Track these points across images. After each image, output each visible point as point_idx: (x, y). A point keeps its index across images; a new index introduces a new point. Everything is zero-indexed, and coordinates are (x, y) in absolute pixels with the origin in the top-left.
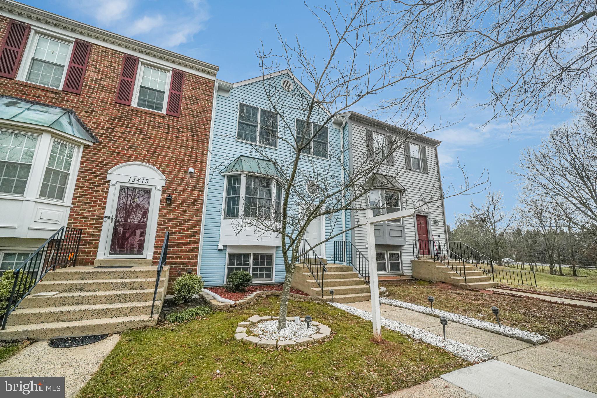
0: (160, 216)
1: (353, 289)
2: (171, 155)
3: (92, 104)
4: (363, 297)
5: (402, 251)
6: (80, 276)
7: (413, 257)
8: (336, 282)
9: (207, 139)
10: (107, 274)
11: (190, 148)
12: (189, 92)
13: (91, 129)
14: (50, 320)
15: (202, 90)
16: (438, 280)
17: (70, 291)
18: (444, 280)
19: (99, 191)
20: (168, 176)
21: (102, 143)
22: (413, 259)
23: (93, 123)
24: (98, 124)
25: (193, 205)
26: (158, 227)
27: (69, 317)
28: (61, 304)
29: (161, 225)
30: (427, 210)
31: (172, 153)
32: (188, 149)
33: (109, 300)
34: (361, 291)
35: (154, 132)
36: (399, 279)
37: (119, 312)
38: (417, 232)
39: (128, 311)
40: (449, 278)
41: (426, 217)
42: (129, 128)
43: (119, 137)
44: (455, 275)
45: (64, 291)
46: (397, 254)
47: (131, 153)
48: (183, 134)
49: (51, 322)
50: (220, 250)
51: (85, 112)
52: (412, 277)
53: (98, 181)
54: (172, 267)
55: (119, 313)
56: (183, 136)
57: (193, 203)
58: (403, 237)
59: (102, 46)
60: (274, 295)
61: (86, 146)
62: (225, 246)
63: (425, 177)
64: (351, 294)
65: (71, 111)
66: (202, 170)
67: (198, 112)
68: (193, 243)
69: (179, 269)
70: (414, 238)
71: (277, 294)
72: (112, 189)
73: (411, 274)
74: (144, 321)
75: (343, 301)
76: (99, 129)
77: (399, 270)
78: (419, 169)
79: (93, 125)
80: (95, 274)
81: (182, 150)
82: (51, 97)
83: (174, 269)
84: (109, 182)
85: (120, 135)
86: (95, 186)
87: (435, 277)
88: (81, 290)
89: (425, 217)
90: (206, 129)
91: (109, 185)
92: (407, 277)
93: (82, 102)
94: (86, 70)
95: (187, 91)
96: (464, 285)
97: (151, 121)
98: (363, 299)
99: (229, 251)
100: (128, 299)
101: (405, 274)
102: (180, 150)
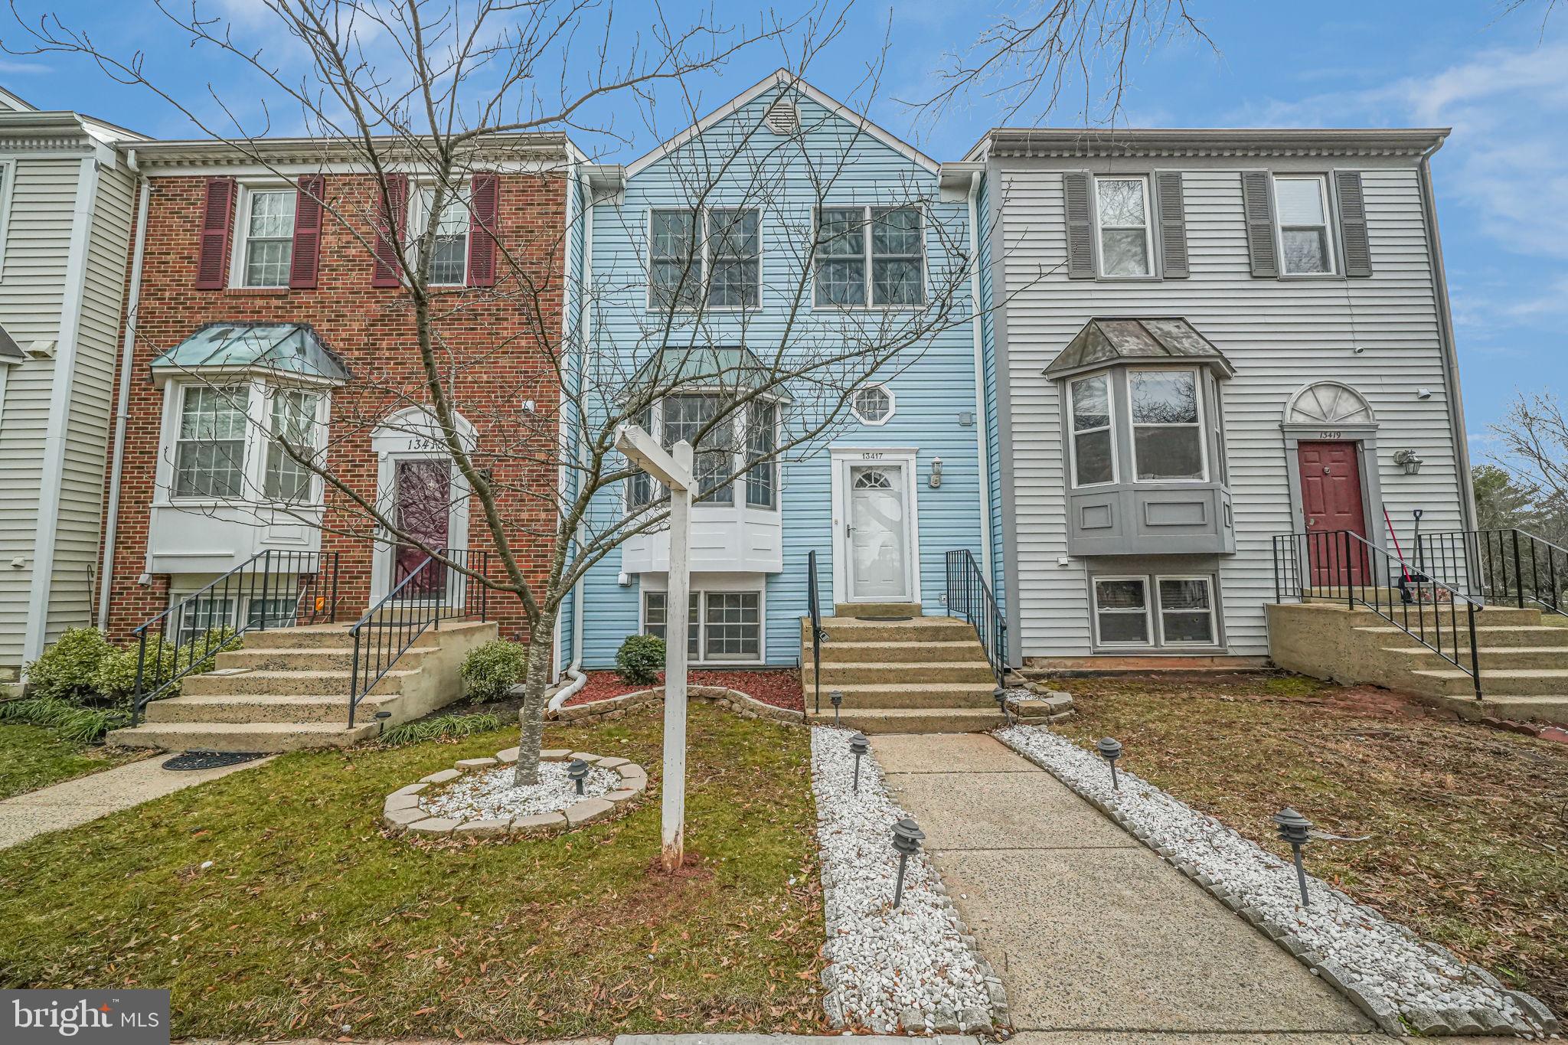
0: (472, 516)
1: (937, 693)
2: (485, 377)
3: (338, 302)
4: (957, 719)
5: (1222, 574)
6: (295, 641)
7: (1273, 594)
8: (890, 671)
9: (557, 323)
10: (337, 638)
11: (521, 353)
12: (510, 219)
13: (340, 354)
14: (207, 717)
15: (539, 205)
16: (1359, 680)
17: (266, 667)
18: (1382, 680)
19: (362, 476)
20: (482, 426)
21: (360, 378)
22: (1274, 602)
23: (342, 340)
24: (349, 340)
25: (537, 485)
26: (469, 541)
27: (232, 716)
28: (239, 692)
29: (475, 536)
30: (1358, 420)
31: (485, 373)
32: (519, 358)
33: (310, 688)
34: (965, 699)
35: (447, 334)
36: (1204, 669)
37: (307, 712)
38: (1299, 504)
39: (322, 712)
40: (1402, 673)
41: (1353, 444)
42: (403, 335)
43: (387, 358)
44: (1429, 662)
45: (260, 668)
46: (1202, 584)
47: (410, 388)
48: (505, 324)
49: (208, 721)
50: (623, 586)
51: (328, 321)
52: (1270, 664)
53: (359, 456)
54: (503, 624)
55: (306, 714)
56: (506, 329)
57: (537, 481)
58: (1211, 527)
59: (342, 175)
60: (706, 698)
61: (336, 390)
62: (635, 576)
63: (1351, 293)
64: (930, 707)
65: (305, 325)
66: (550, 401)
67: (532, 263)
68: (542, 572)
69: (516, 629)
70: (1288, 528)
71: (711, 695)
72: (381, 467)
73: (1264, 652)
74: (329, 735)
75: (883, 727)
76: (351, 350)
77: (1208, 637)
78: (1325, 264)
79: (341, 344)
80: (317, 638)
81: (505, 362)
82: (276, 307)
83: (507, 629)
84: (376, 455)
85: (387, 355)
86: (355, 466)
87: (1351, 665)
88: (284, 667)
89: (1351, 448)
90: (553, 300)
91: (376, 461)
92: (1243, 662)
93: (322, 302)
94: (321, 234)
95: (507, 219)
96: (1465, 703)
97: (440, 310)
98: (960, 725)
99: (644, 586)
100: (341, 688)
101: (1231, 652)
102: (502, 362)
